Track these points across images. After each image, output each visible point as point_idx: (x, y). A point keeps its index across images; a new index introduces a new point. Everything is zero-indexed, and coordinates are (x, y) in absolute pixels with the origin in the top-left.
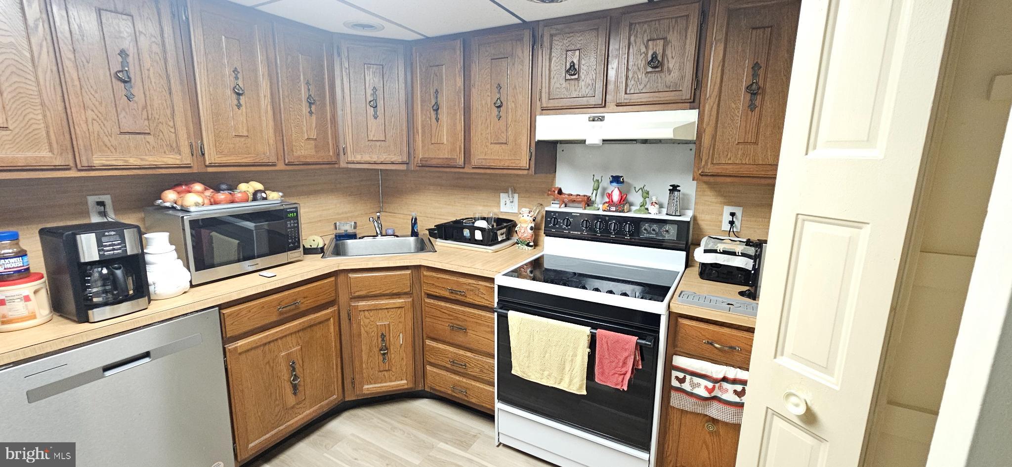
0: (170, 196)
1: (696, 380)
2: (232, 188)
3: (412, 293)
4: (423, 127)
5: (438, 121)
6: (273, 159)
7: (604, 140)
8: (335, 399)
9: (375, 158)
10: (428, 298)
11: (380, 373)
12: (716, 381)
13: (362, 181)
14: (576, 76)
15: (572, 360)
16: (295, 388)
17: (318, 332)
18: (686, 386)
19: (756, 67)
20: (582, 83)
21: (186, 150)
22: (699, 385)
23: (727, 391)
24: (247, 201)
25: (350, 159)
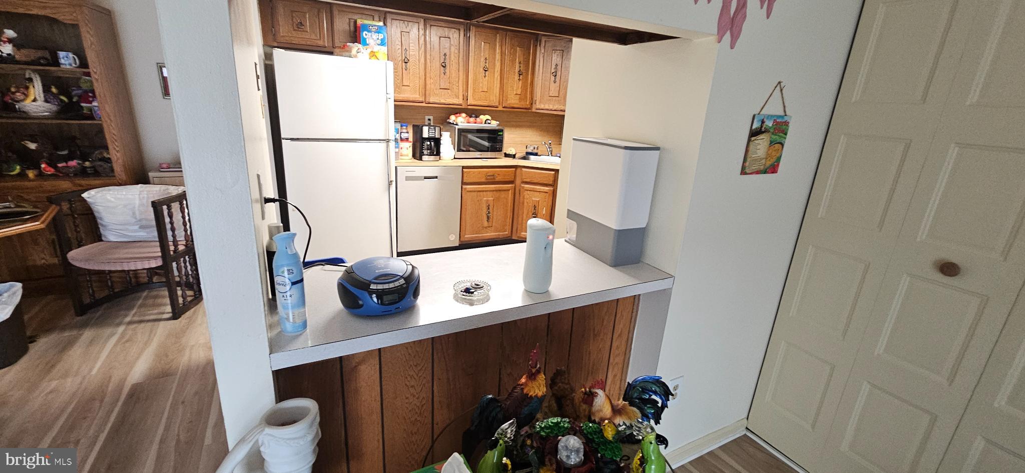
0: (452, 118)
2: (477, 117)
3: (554, 186)
6: (497, 104)
8: (507, 234)
9: (551, 107)
13: (550, 123)
16: (488, 218)
17: (503, 195)
21: (461, 97)
24: (482, 123)
25: (537, 107)
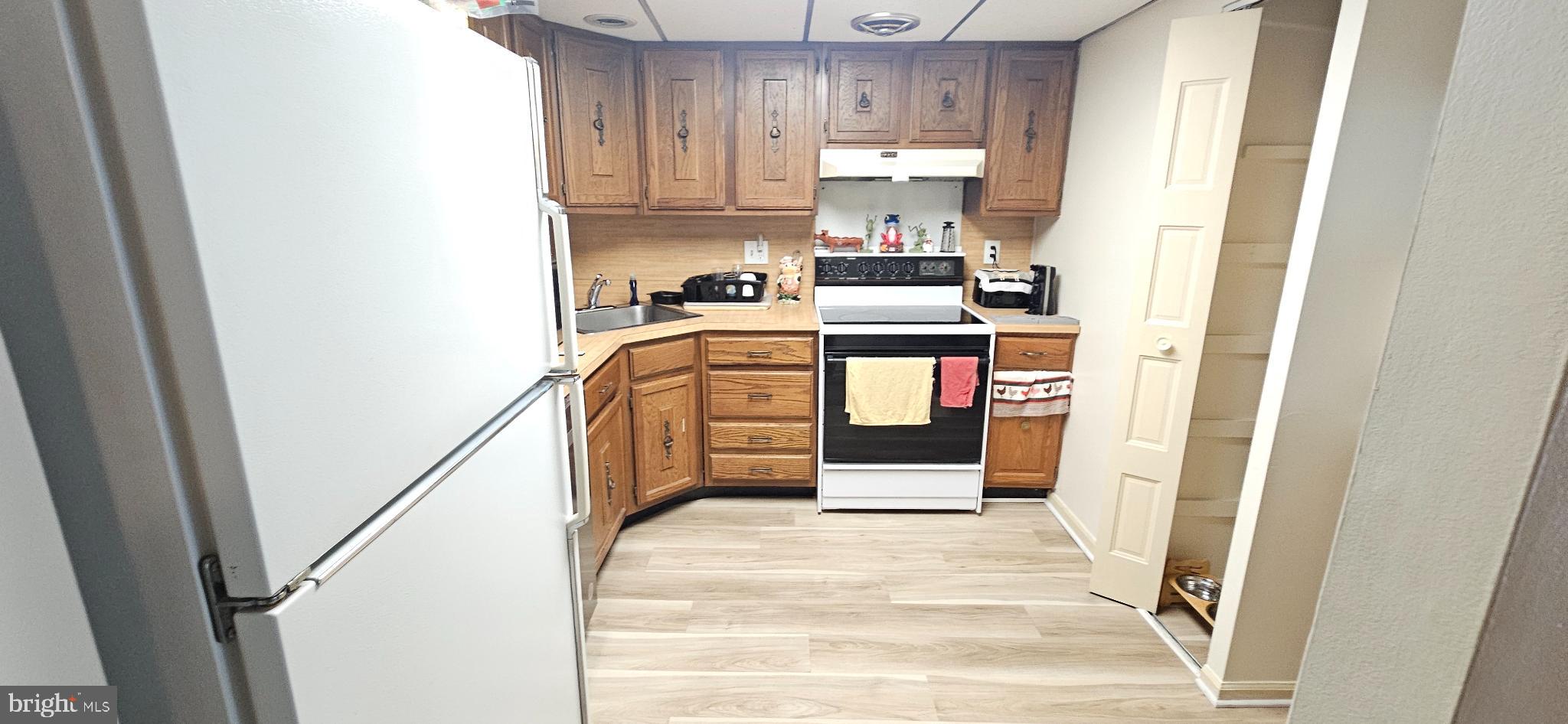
1: (1014, 388)
3: (695, 367)
4: (661, 158)
5: (685, 151)
7: (910, 178)
9: (601, 200)
10: (711, 370)
11: (663, 473)
12: (1030, 384)
14: (868, 109)
15: (917, 393)
18: (1006, 396)
19: (1031, 114)
20: (874, 117)
22: (1015, 392)
23: (1038, 390)
